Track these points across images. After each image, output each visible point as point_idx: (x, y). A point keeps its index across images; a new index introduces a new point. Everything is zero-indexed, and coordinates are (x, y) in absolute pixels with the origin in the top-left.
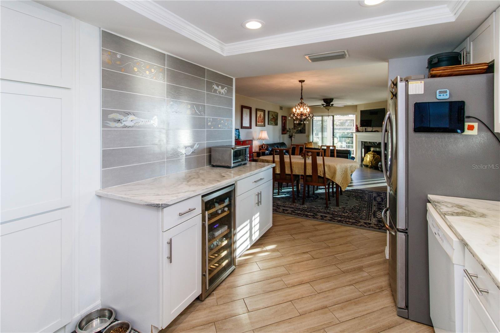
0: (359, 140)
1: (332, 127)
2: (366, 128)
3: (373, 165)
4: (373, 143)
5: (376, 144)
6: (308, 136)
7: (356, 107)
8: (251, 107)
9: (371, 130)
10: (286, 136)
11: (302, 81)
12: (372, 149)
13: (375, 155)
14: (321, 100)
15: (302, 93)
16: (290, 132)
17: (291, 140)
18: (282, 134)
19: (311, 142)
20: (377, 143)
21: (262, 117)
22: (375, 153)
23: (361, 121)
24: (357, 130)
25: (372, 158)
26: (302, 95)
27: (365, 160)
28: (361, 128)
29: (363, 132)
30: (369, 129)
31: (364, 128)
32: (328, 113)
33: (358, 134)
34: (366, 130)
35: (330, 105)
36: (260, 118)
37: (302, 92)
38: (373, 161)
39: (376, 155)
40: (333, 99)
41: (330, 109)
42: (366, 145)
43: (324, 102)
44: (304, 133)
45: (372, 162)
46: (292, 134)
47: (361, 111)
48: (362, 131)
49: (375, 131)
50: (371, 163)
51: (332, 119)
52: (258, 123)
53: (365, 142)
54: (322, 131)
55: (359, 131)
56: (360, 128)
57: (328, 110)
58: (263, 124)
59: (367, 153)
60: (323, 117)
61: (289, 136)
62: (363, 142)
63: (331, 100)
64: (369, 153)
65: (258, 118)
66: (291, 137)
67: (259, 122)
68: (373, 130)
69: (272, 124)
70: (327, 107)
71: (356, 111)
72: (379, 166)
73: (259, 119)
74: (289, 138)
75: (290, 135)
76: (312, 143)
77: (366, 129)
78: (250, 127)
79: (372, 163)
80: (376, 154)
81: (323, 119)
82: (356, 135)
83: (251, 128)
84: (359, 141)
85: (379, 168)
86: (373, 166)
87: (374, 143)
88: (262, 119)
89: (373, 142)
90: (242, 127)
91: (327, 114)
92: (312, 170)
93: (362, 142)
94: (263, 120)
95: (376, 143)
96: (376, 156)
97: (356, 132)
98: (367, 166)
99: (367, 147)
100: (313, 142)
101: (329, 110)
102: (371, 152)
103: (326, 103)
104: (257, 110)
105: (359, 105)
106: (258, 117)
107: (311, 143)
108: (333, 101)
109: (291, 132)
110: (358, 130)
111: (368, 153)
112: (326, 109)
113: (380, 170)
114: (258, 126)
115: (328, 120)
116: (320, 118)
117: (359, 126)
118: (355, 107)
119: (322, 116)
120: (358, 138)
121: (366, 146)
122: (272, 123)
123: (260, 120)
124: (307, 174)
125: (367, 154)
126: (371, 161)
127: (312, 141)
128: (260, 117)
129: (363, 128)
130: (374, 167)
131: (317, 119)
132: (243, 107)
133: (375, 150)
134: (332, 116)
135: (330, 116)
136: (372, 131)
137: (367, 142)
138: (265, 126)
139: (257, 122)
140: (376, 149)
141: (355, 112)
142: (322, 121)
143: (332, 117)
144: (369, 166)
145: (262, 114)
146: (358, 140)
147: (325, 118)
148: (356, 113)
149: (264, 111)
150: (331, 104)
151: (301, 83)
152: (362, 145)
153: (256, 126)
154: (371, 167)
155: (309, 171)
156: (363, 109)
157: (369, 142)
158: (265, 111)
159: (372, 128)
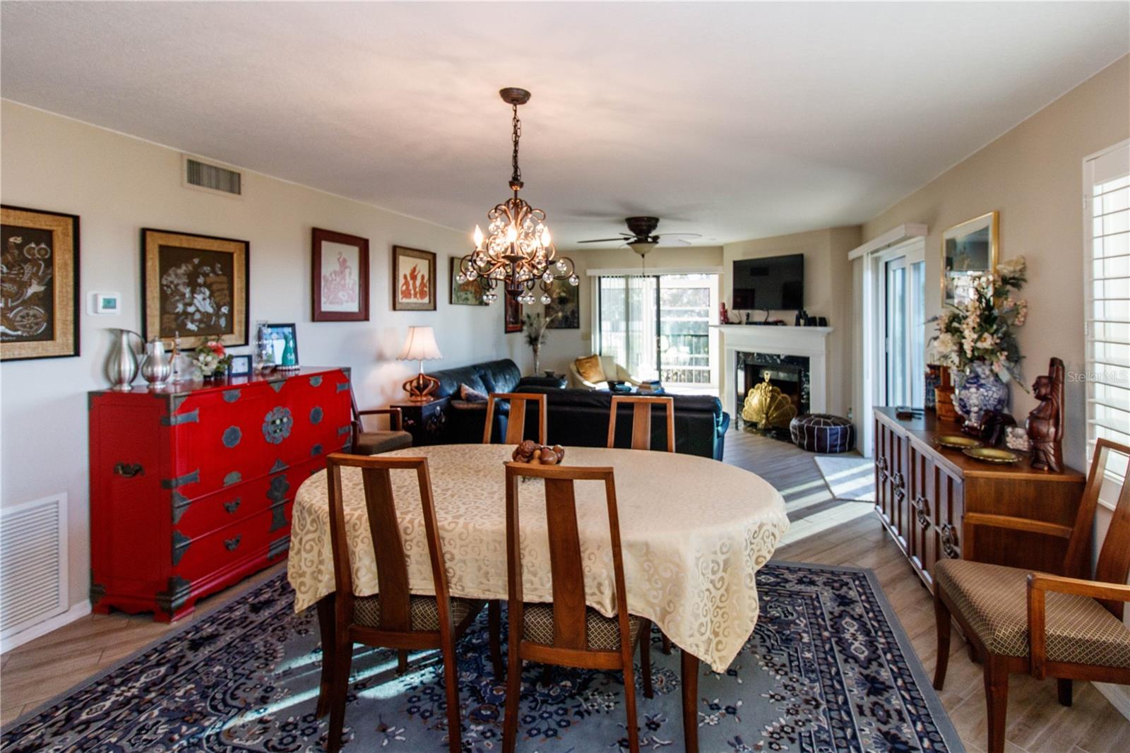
0: (730, 348)
1: (654, 308)
2: (750, 311)
3: (770, 424)
4: (768, 358)
5: (779, 361)
6: (587, 337)
7: (719, 250)
8: (364, 236)
9: (762, 319)
10: (520, 338)
11: (515, 97)
12: (767, 375)
13: (776, 394)
14: (620, 222)
15: (515, 157)
16: (531, 325)
17: (535, 351)
18: (507, 332)
19: (595, 356)
20: (782, 357)
21: (423, 277)
22: (775, 388)
23: (737, 292)
24: (726, 320)
25: (768, 399)
26: (516, 168)
27: (746, 408)
28: (736, 312)
29: (740, 323)
30: (759, 315)
31: (743, 312)
32: (644, 267)
33: (728, 330)
34: (750, 320)
35: (650, 240)
36: (411, 282)
37: (516, 151)
38: (771, 412)
39: (779, 394)
40: (656, 220)
41: (648, 252)
42: (750, 361)
43: (632, 228)
44: (574, 327)
45: (767, 414)
46: (538, 331)
47: (735, 263)
48: (738, 321)
49: (776, 323)
50: (764, 416)
51: (655, 286)
52: (400, 299)
53: (747, 355)
54: (627, 319)
55: (731, 321)
56: (733, 314)
57: (643, 256)
58: (426, 300)
59: (753, 387)
60: (630, 280)
61: (528, 339)
62: (741, 355)
63: (652, 222)
64: (758, 388)
65: (401, 281)
66: (533, 341)
67: (407, 294)
68: (770, 320)
69: (465, 301)
70: (637, 245)
71: (721, 262)
72: (791, 429)
73: (406, 283)
74: (527, 345)
75: (530, 336)
76: (597, 359)
77: (748, 315)
78: (364, 314)
79: (767, 418)
80: (779, 390)
81: (630, 287)
82: (721, 335)
83: (367, 319)
84: (729, 351)
85: (793, 437)
86: (771, 427)
87: (771, 356)
88: (422, 284)
89: (768, 355)
90: (318, 315)
91: (639, 271)
92: (550, 575)
93: (738, 353)
94: (426, 289)
95: (779, 356)
96: (779, 398)
97: (722, 324)
98: (752, 425)
99: (752, 367)
100: (600, 354)
101: (646, 256)
102: (764, 384)
103: (635, 232)
104: (396, 251)
105: (729, 245)
106: (405, 277)
107: (593, 360)
108: (659, 224)
109: (535, 326)
110: (728, 319)
111: (756, 387)
112: (637, 251)
113: (794, 440)
114: (400, 310)
115: (644, 289)
116: (620, 283)
117: (729, 306)
118: (717, 252)
119: (627, 277)
120: (725, 342)
121: (750, 365)
122: (467, 299)
123: (415, 288)
124: (528, 598)
125: (752, 390)
126: (765, 411)
127: (598, 353)
128: (414, 277)
129: (740, 314)
130: (774, 428)
131: (612, 285)
132: (319, 236)
133: (774, 377)
134: (654, 276)
135: (648, 276)
136: (766, 323)
137: (753, 354)
138: (435, 309)
139: (400, 296)
140: (778, 375)
141: (718, 265)
142: (627, 290)
143: (654, 280)
144: (760, 426)
145: (423, 266)
146: (726, 348)
147: (636, 283)
148: (720, 268)
149: (430, 257)
150: (651, 235)
151: (511, 106)
152: (738, 362)
153: (394, 308)
154: (765, 431)
155: (536, 580)
156: (739, 258)
157: (758, 354)
158: (434, 255)
159: (766, 313)
